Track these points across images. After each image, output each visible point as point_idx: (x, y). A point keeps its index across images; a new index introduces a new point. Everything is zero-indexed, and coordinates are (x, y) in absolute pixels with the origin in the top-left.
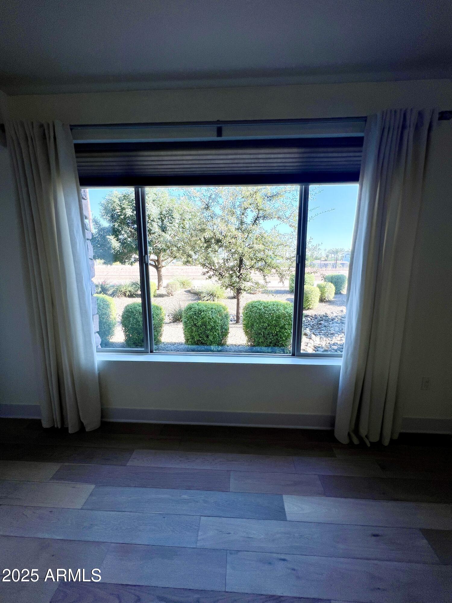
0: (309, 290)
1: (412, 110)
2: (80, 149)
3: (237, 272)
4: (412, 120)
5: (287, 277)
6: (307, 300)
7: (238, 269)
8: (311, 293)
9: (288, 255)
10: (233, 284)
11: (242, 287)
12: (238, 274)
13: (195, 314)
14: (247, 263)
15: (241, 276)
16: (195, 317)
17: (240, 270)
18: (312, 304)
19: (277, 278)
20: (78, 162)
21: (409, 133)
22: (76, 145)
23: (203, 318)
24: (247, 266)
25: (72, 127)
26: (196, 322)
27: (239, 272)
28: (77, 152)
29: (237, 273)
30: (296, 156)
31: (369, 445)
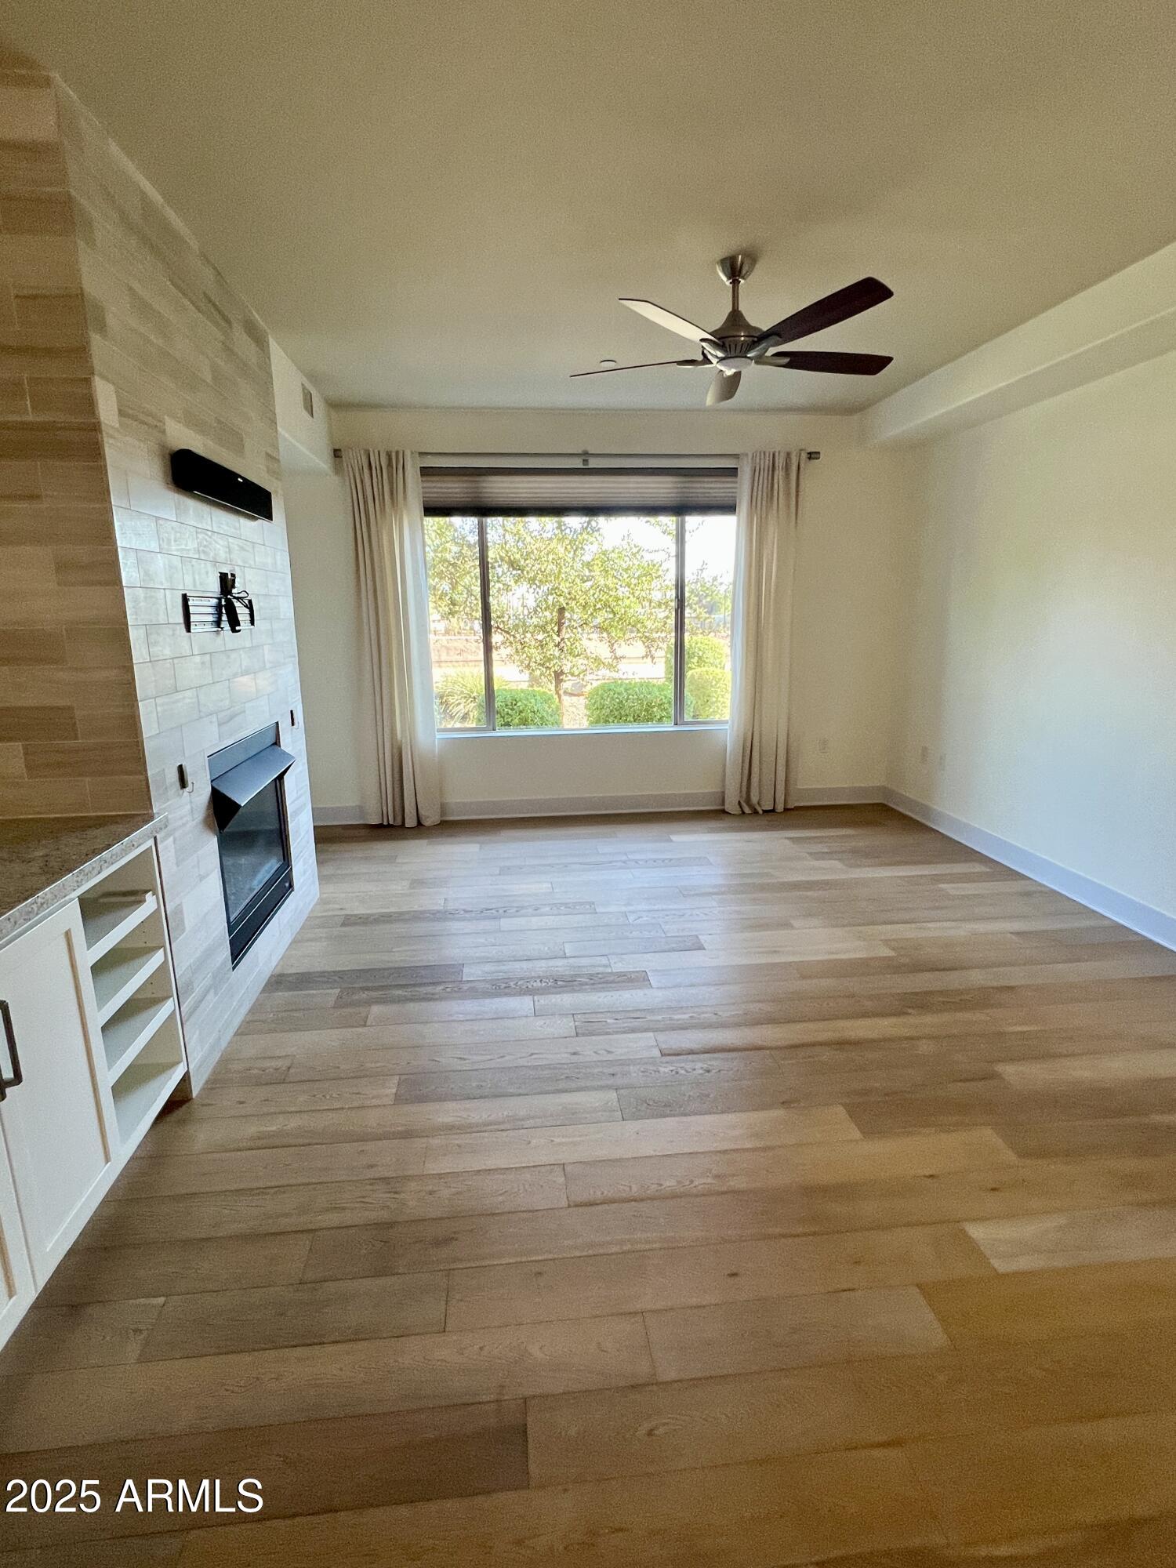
0: (711, 678)
1: (779, 453)
2: (426, 472)
3: (554, 635)
4: (780, 462)
5: (661, 645)
6: (708, 701)
7: (556, 629)
8: (716, 685)
9: (657, 596)
10: (549, 660)
11: (566, 669)
12: (557, 639)
13: (506, 705)
14: (575, 615)
15: (562, 645)
16: (506, 710)
17: (559, 631)
18: (719, 711)
19: (639, 648)
20: (423, 488)
21: (780, 474)
22: (422, 469)
23: (521, 712)
24: (574, 621)
25: (421, 454)
26: (509, 720)
27: (558, 636)
28: (422, 475)
29: (555, 637)
30: (670, 486)
31: (761, 812)
